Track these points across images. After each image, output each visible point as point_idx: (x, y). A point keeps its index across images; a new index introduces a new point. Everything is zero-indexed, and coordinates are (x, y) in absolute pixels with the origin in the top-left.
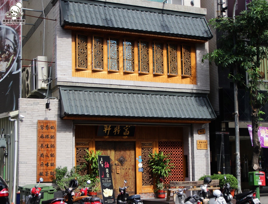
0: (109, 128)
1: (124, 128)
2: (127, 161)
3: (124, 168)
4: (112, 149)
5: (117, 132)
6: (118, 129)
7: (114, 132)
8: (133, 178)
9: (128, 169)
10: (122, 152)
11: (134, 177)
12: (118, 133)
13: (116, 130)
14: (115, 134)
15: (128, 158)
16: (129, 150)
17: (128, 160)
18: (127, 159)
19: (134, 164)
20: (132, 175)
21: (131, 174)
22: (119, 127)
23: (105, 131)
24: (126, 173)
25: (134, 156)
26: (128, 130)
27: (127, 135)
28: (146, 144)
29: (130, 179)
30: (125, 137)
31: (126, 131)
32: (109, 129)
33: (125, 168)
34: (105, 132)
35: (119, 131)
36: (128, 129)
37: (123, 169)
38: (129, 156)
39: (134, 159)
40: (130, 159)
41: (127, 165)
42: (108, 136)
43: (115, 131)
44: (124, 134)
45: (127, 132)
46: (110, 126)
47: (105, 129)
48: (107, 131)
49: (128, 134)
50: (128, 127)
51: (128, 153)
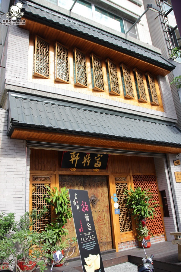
0: (77, 156)
1: (95, 158)
2: (99, 201)
3: (96, 210)
4: (81, 185)
5: (87, 163)
6: (88, 159)
7: (83, 163)
8: (109, 223)
9: (101, 211)
10: (93, 190)
11: (110, 221)
12: (88, 165)
13: (86, 160)
14: (84, 166)
15: (101, 197)
16: (101, 186)
17: (101, 200)
18: (99, 198)
19: (108, 204)
20: (107, 219)
21: (105, 218)
22: (89, 156)
23: (71, 161)
24: (100, 217)
25: (107, 193)
26: (99, 161)
27: (98, 168)
28: (120, 179)
29: (104, 224)
30: (96, 170)
31: (98, 161)
32: (77, 158)
33: (98, 210)
34: (72, 163)
35: (89, 161)
36: (99, 159)
37: (96, 212)
38: (102, 194)
39: (108, 198)
40: (103, 198)
41: (100, 206)
42: (76, 168)
43: (85, 162)
44: (95, 166)
45: (99, 163)
46: (78, 154)
47: (71, 159)
48: (75, 161)
49: (99, 166)
50: (100, 157)
51: (100, 191)
